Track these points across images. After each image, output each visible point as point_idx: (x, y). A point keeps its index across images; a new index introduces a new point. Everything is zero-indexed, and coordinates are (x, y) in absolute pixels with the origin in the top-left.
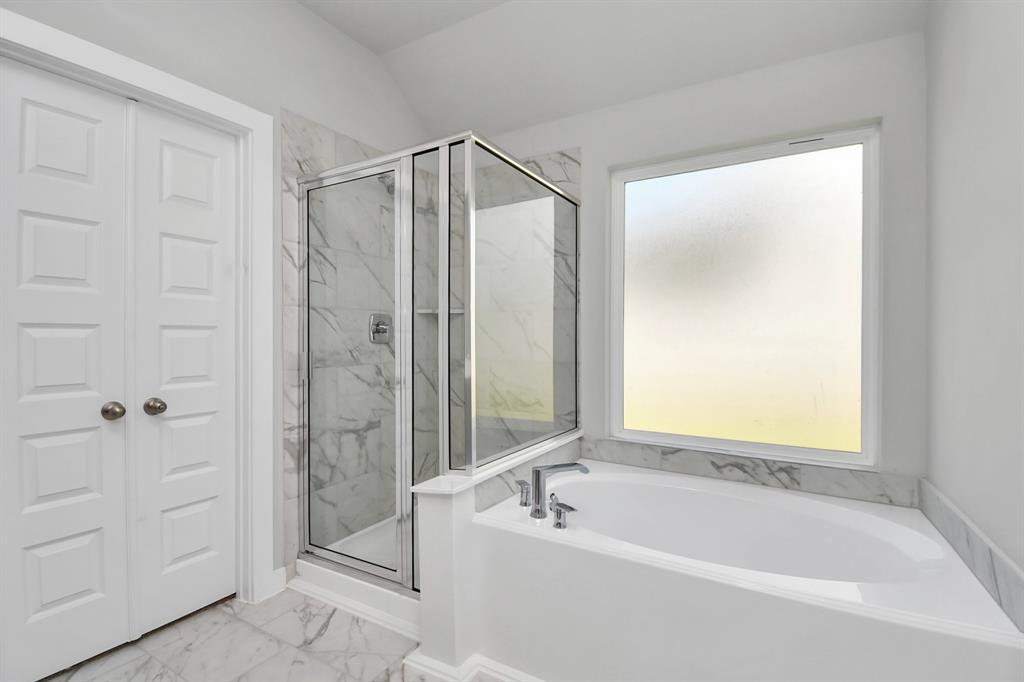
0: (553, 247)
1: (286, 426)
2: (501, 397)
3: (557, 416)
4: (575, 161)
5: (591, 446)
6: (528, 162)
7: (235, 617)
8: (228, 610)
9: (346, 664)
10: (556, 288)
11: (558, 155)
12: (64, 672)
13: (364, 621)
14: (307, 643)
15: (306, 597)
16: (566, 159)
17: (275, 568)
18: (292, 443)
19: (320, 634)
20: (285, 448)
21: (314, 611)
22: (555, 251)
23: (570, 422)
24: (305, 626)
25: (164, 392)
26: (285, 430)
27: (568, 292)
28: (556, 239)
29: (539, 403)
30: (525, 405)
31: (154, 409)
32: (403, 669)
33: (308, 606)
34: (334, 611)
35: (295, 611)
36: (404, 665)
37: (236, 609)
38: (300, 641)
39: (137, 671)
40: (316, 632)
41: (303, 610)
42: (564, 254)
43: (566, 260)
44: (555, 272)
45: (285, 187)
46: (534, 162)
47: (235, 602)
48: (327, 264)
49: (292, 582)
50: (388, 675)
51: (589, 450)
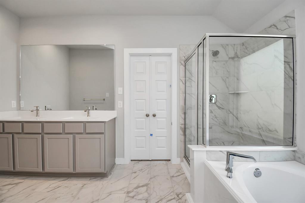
0: (283, 60)
1: (181, 124)
2: (261, 126)
3: (285, 138)
4: (292, 17)
5: (300, 156)
6: (271, 26)
7: (167, 165)
8: (167, 162)
9: (175, 186)
10: (285, 78)
11: (284, 18)
12: (139, 160)
13: (188, 179)
14: (173, 177)
15: (182, 167)
16: (288, 18)
17: (177, 157)
18: (182, 128)
19: (176, 176)
20: (180, 129)
21: (180, 171)
22: (285, 62)
23: (290, 142)
24: (176, 173)
25: (156, 112)
26: (180, 124)
27: (291, 80)
28: (285, 56)
29: (276, 131)
30: (270, 130)
31: (154, 116)
32: (184, 195)
33: (180, 169)
34: (184, 173)
35: (177, 169)
36: (185, 194)
37: (169, 163)
38: (172, 176)
39: (147, 165)
40: (176, 175)
41: (179, 170)
42: (289, 62)
43: (289, 65)
44: (284, 71)
45: (180, 64)
46: (274, 25)
47: (169, 162)
48: (193, 82)
49: (182, 163)
50: (180, 194)
51: (299, 158)
